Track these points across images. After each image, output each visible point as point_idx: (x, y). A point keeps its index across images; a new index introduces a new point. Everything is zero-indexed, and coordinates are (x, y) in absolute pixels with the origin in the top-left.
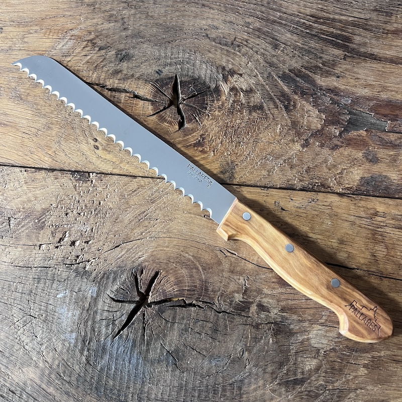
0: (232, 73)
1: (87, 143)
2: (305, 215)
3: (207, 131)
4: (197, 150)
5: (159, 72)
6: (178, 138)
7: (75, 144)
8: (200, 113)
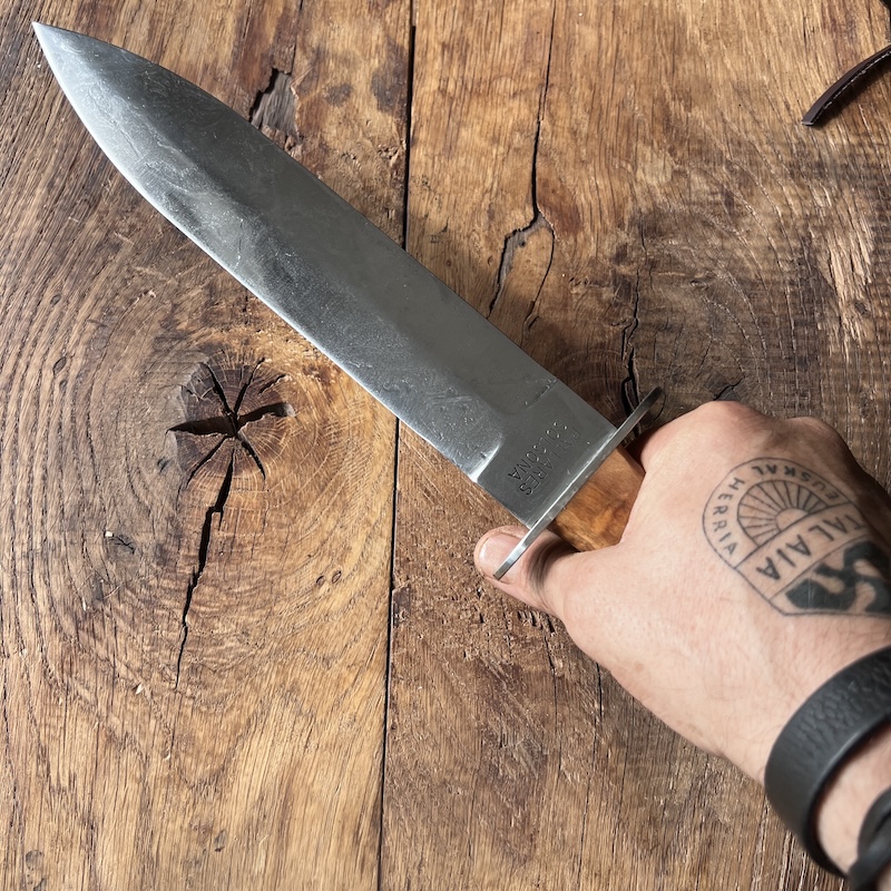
0: (169, 322)
1: (327, 598)
2: (453, 197)
3: (296, 363)
4: (335, 379)
5: (162, 465)
6: (310, 417)
7: (332, 625)
8: (258, 377)
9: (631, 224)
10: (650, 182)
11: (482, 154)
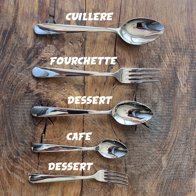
0: (28, 88)
3: (60, 98)
8: (51, 102)
9: (137, 64)
10: (142, 52)
11: (103, 43)
